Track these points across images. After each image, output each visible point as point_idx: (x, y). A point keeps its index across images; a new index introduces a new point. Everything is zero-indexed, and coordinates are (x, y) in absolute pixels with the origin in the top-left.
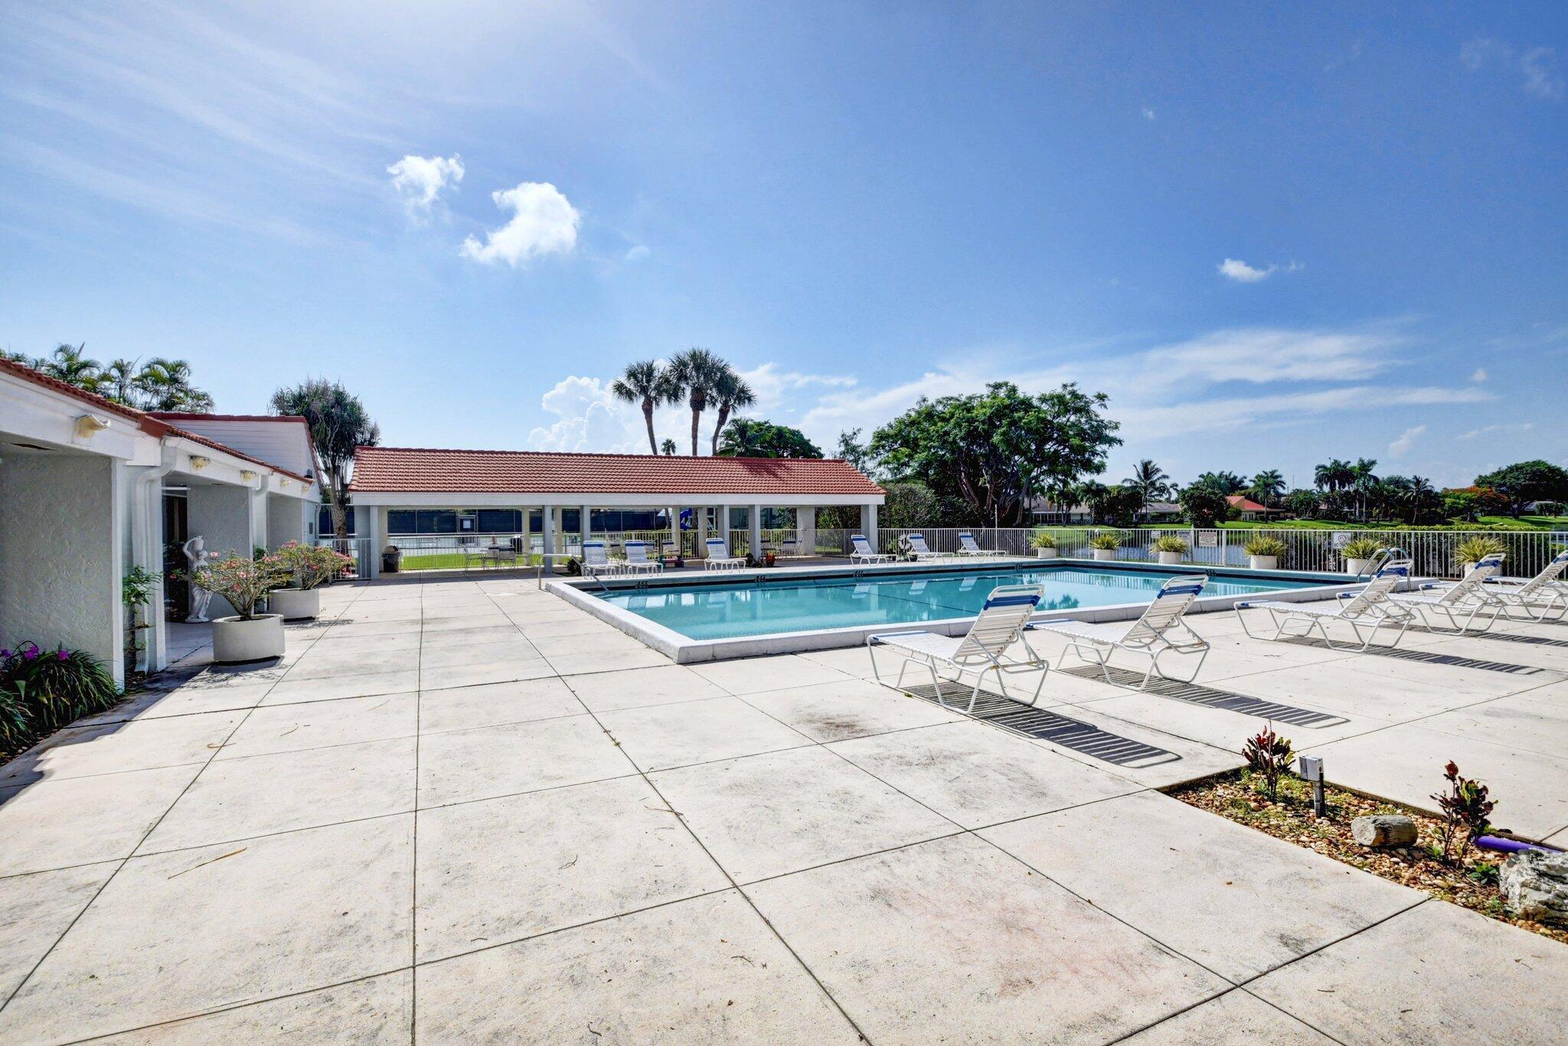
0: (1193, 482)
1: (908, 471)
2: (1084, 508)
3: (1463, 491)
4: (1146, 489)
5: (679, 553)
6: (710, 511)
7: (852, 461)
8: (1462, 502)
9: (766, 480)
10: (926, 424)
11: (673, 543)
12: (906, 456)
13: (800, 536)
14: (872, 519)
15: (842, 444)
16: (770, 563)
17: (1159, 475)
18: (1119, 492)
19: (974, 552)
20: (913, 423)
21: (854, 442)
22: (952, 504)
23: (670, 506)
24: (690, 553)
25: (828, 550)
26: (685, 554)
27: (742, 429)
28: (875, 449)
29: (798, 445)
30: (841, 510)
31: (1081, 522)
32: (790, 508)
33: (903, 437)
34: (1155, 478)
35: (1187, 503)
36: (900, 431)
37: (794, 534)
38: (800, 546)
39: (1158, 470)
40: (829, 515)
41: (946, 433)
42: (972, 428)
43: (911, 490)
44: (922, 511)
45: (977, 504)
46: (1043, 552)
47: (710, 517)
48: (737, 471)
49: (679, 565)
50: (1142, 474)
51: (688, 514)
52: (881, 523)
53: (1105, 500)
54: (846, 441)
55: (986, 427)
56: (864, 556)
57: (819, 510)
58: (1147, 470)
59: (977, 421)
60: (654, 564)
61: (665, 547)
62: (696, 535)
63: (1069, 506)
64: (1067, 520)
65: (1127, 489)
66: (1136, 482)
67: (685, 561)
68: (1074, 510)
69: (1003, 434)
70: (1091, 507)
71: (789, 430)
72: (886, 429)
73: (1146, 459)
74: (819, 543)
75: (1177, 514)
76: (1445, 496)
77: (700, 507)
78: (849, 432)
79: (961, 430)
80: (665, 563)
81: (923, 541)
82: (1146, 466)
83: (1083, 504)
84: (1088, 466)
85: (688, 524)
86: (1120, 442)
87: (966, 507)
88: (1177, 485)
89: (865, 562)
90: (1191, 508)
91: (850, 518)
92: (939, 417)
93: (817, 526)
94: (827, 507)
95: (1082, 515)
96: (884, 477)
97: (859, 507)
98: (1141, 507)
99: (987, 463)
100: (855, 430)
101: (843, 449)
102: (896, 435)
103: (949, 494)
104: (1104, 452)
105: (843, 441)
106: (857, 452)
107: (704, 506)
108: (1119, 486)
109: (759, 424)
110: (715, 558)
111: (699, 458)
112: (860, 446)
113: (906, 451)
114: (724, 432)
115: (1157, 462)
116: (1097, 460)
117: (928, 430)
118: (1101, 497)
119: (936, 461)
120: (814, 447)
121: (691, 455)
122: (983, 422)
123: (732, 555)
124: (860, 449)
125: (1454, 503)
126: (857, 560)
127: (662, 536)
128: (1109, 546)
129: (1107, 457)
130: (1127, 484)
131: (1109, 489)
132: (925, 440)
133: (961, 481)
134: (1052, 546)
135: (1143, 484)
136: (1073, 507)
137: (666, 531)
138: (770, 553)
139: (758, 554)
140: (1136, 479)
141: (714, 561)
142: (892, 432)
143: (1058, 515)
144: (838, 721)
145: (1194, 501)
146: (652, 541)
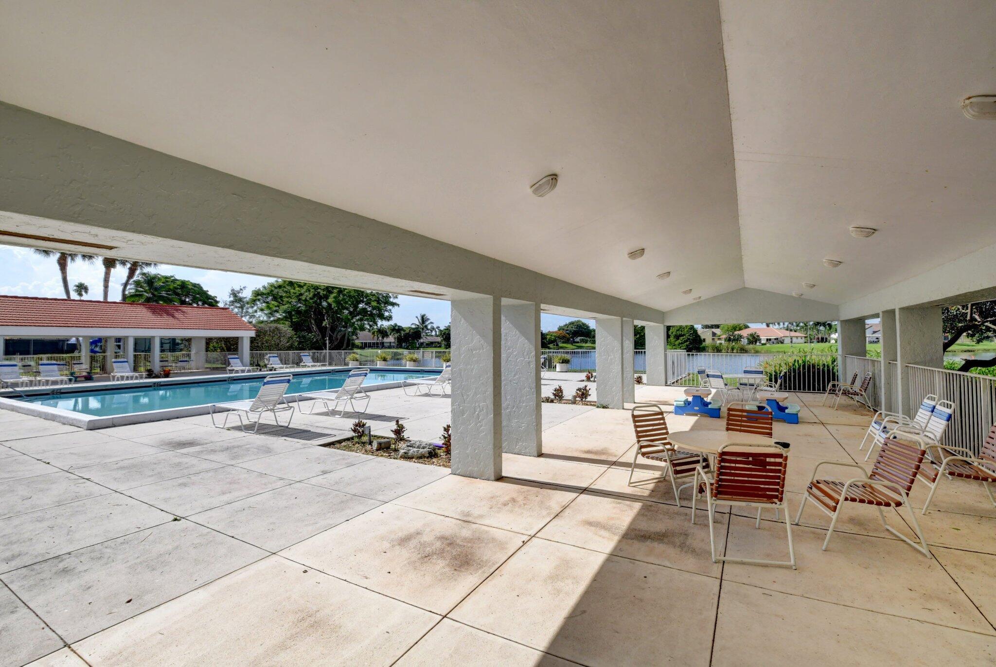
0: (447, 326)
1: (278, 315)
2: (391, 339)
3: (553, 332)
4: (423, 329)
5: (88, 370)
6: (118, 340)
7: (239, 307)
8: (553, 337)
9: (166, 320)
10: (289, 288)
11: (82, 364)
12: (276, 306)
13: (193, 357)
14: (246, 346)
15: (232, 296)
16: (167, 375)
17: (429, 322)
18: (410, 331)
19: (310, 364)
20: (280, 287)
21: (240, 295)
22: (304, 337)
23: (80, 336)
24: (98, 370)
25: (215, 366)
26: (93, 371)
27: (151, 281)
28: (253, 302)
29: (198, 294)
30: (227, 340)
31: (390, 347)
32: (187, 338)
33: (273, 295)
34: (427, 323)
35: (443, 337)
36: (272, 291)
37: (189, 356)
38: (193, 364)
39: (428, 319)
40: (217, 343)
41: (301, 295)
42: (316, 293)
43: (277, 328)
44: (284, 341)
45: (320, 337)
46: (352, 363)
47: (117, 344)
48: (142, 313)
49: (88, 378)
50: (420, 321)
51: (97, 343)
52: (252, 348)
53: (402, 335)
54: (234, 294)
55: (325, 293)
56: (236, 369)
57: (209, 340)
58: (424, 319)
59: (320, 289)
60: (65, 378)
61: (75, 366)
62: (104, 357)
63: (383, 338)
64: (382, 346)
65: (413, 329)
66: (418, 325)
67: (94, 376)
68: (386, 340)
69: (335, 297)
70: (395, 339)
71: (191, 283)
72: (262, 289)
73: (423, 314)
74: (207, 361)
75: (438, 343)
76: (547, 335)
77: (110, 337)
78: (237, 288)
79: (309, 294)
80: (76, 377)
81: (277, 358)
82: (423, 317)
83: (390, 336)
84: (382, 317)
85: (97, 349)
86: (398, 305)
87: (313, 338)
88: (439, 327)
89: (237, 372)
90: (444, 339)
91: (231, 345)
92: (297, 285)
93: (207, 350)
94: (216, 338)
95: (390, 343)
96: (261, 319)
97: (237, 338)
98: (420, 339)
99: (327, 313)
100: (242, 288)
101: (232, 299)
102: (268, 294)
103: (304, 330)
104: (390, 310)
105: (232, 294)
106: (243, 302)
107: (113, 336)
108: (410, 328)
109: (166, 278)
110: (119, 372)
111: (108, 303)
112: (245, 298)
113: (275, 303)
114: (134, 281)
115: (428, 316)
116: (386, 314)
117: (290, 292)
118: (400, 333)
119: (294, 311)
120: (211, 296)
121: (102, 299)
122: (324, 290)
123: (135, 369)
124: (245, 300)
125: (550, 338)
126: (231, 371)
127: (73, 358)
128: (385, 360)
129: (392, 313)
130: (413, 326)
131: (405, 329)
132: (287, 297)
133: (311, 323)
134: (357, 360)
135: (421, 326)
136: (385, 338)
137: (76, 354)
138: (167, 369)
139: (157, 368)
140: (418, 324)
141: (119, 375)
142: (265, 291)
143: (377, 343)
144: (185, 442)
145: (446, 336)
146: (64, 362)
